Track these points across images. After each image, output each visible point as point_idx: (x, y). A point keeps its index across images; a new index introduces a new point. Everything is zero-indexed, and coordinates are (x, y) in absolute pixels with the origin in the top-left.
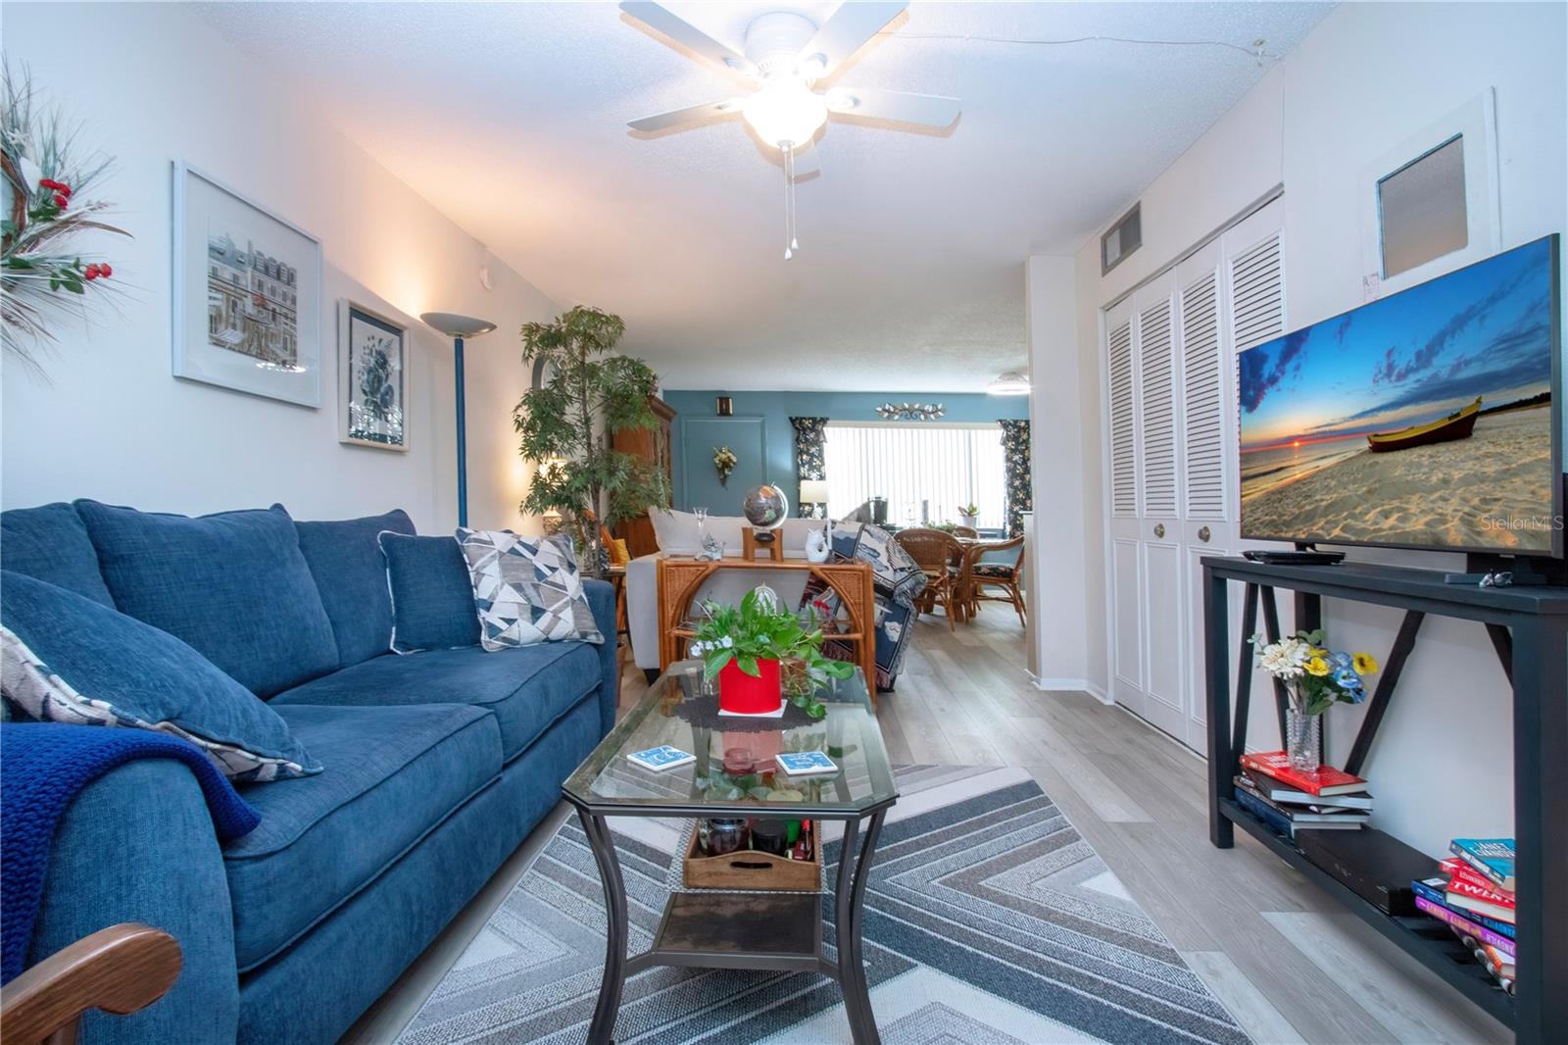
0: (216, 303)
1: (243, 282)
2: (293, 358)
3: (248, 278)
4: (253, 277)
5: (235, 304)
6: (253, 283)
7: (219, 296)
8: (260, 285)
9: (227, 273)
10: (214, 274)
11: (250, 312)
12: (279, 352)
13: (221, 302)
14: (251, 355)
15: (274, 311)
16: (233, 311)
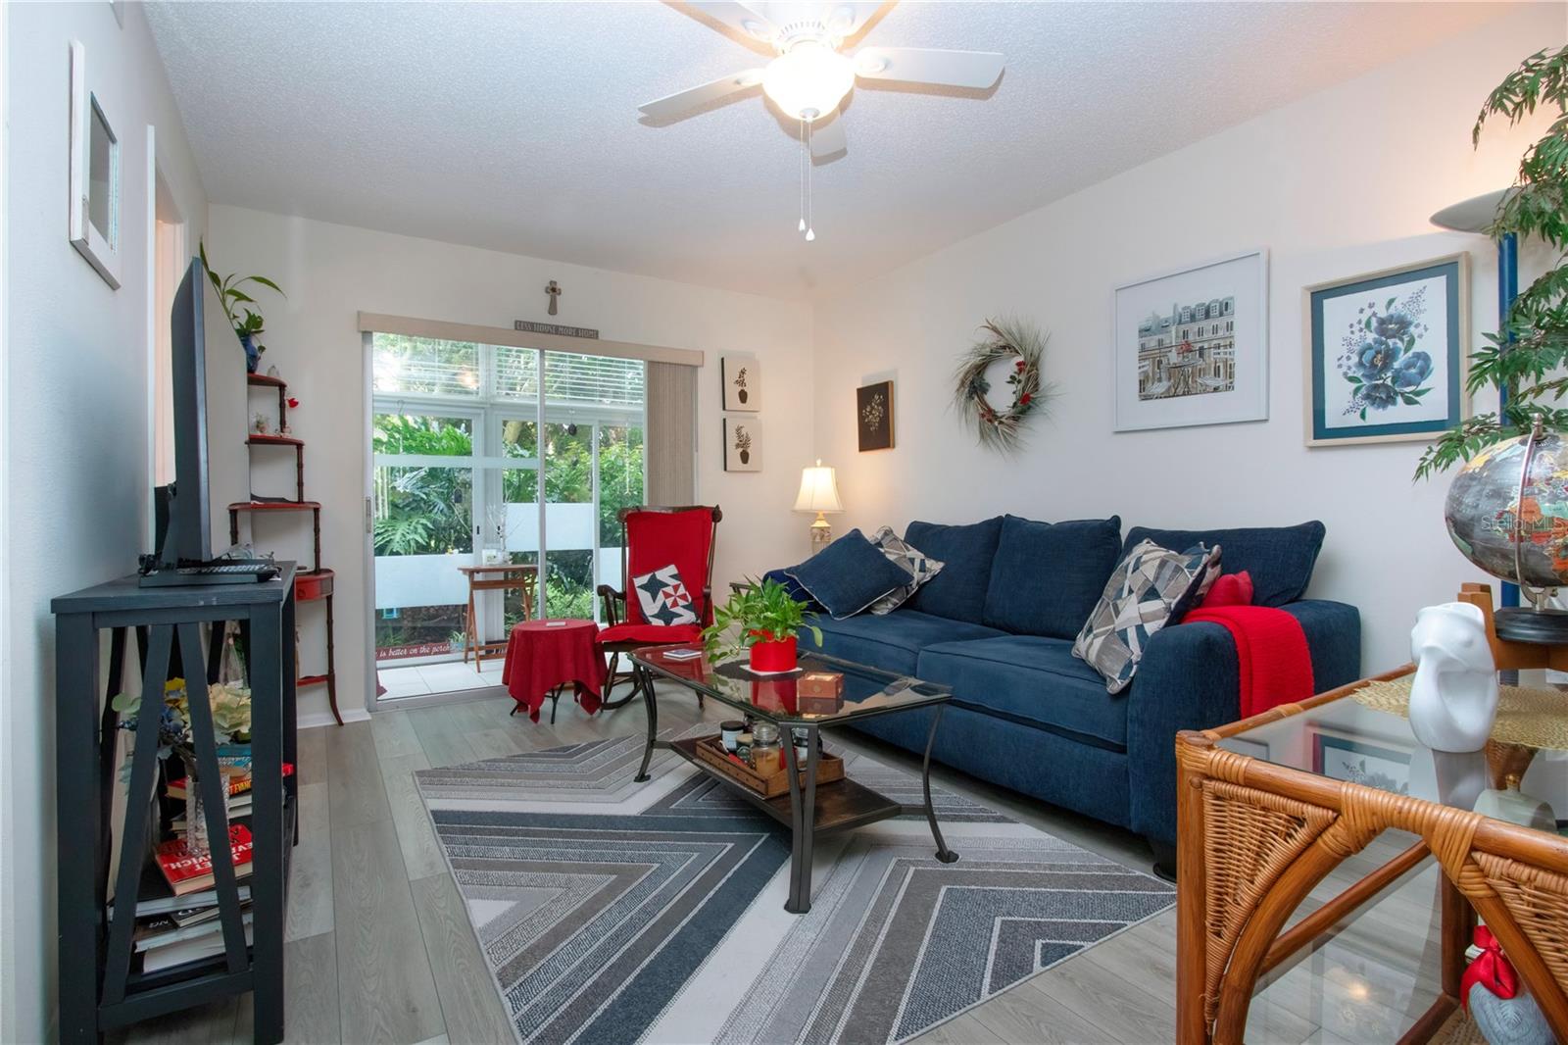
0: (1145, 369)
1: (1167, 342)
2: (1228, 381)
3: (1172, 337)
4: (1177, 332)
5: (1160, 362)
6: (1177, 337)
7: (1147, 362)
8: (1185, 334)
9: (1152, 342)
10: (1143, 348)
11: (1176, 361)
12: (1208, 382)
13: (1148, 365)
14: (1178, 396)
15: (1201, 349)
16: (1159, 368)
